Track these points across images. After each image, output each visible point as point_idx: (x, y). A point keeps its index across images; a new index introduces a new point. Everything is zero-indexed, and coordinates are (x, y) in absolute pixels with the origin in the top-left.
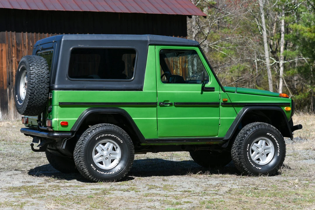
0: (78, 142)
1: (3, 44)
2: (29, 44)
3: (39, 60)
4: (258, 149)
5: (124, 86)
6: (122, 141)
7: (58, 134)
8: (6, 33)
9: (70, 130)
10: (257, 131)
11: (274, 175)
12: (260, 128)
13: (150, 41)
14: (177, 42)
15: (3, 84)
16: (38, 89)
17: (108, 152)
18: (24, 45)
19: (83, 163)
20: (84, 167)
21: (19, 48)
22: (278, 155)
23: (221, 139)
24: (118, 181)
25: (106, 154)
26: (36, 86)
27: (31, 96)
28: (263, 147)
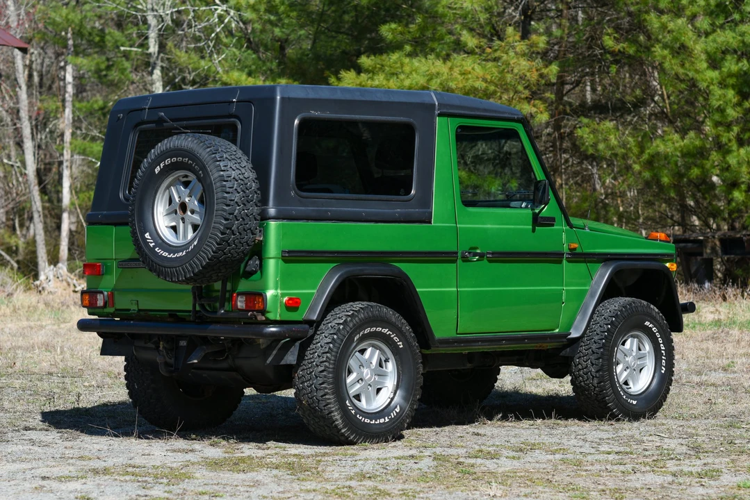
0: (312, 346)
4: (627, 359)
5: (398, 211)
7: (279, 329)
9: (302, 319)
12: (634, 309)
13: (439, 105)
16: (242, 218)
17: (371, 371)
19: (331, 398)
20: (333, 407)
22: (663, 372)
23: (565, 336)
25: (368, 376)
26: (237, 211)
27: (225, 234)
28: (634, 354)
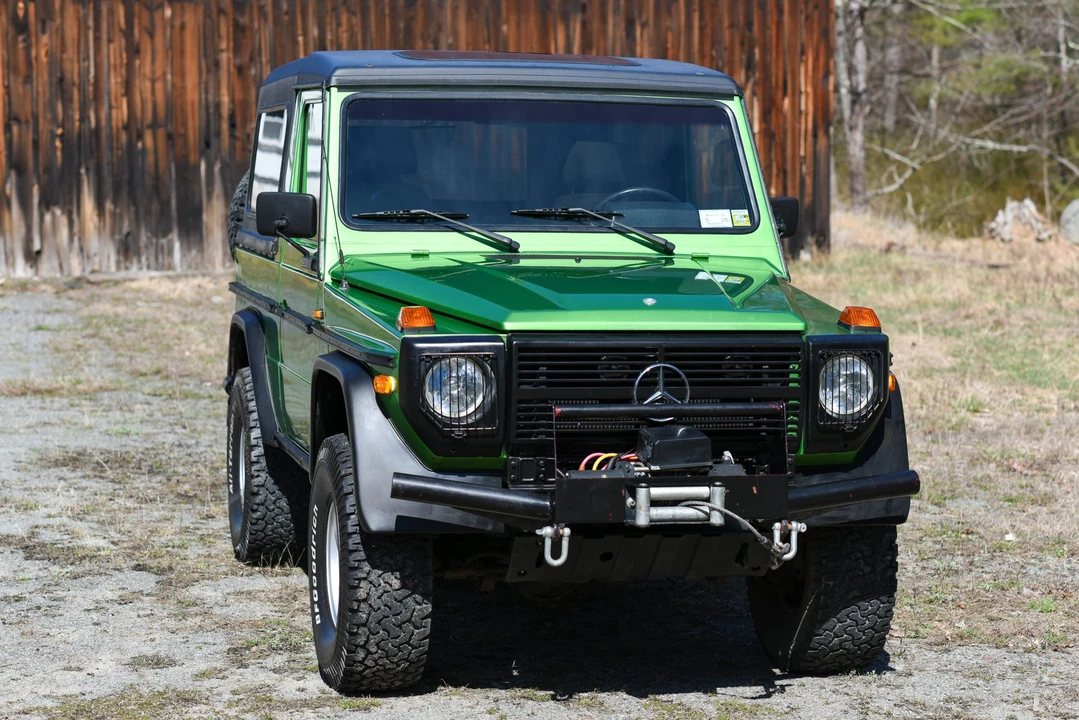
1: (187, 5)
15: (186, 146)
18: (261, 8)
21: (244, 20)
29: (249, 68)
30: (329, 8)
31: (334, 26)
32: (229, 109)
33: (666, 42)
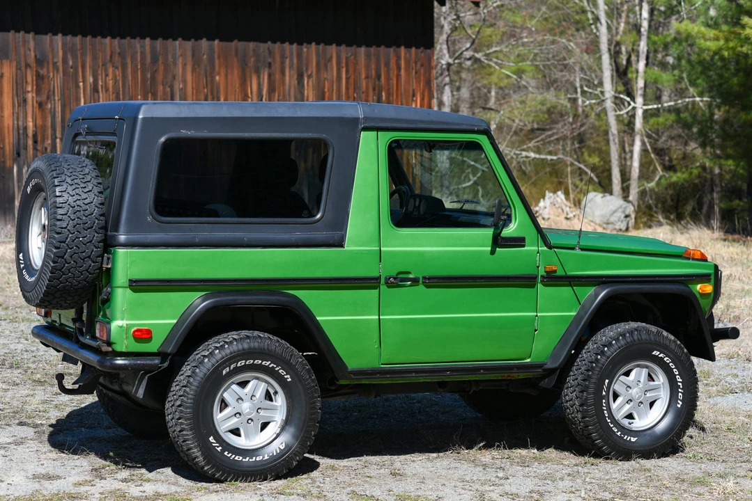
0: (178, 378)
1: (4, 61)
2: (65, 60)
3: (78, 170)
4: (630, 391)
5: (298, 235)
6: (288, 376)
7: (126, 362)
8: (11, 34)
9: (156, 351)
10: (629, 346)
11: (666, 455)
12: (636, 338)
13: (365, 118)
14: (432, 122)
15: (4, 155)
16: (76, 246)
17: (253, 404)
18: (55, 64)
19: (188, 434)
20: (191, 444)
21: (43, 72)
22: (679, 406)
23: (540, 366)
24: (280, 478)
25: (248, 410)
26: (69, 239)
27: (57, 263)
28: (641, 385)
29: (46, 103)
30: (101, 64)
31: (104, 75)
32: (33, 131)
33: (324, 88)
